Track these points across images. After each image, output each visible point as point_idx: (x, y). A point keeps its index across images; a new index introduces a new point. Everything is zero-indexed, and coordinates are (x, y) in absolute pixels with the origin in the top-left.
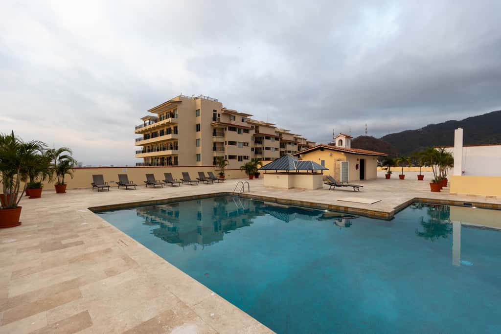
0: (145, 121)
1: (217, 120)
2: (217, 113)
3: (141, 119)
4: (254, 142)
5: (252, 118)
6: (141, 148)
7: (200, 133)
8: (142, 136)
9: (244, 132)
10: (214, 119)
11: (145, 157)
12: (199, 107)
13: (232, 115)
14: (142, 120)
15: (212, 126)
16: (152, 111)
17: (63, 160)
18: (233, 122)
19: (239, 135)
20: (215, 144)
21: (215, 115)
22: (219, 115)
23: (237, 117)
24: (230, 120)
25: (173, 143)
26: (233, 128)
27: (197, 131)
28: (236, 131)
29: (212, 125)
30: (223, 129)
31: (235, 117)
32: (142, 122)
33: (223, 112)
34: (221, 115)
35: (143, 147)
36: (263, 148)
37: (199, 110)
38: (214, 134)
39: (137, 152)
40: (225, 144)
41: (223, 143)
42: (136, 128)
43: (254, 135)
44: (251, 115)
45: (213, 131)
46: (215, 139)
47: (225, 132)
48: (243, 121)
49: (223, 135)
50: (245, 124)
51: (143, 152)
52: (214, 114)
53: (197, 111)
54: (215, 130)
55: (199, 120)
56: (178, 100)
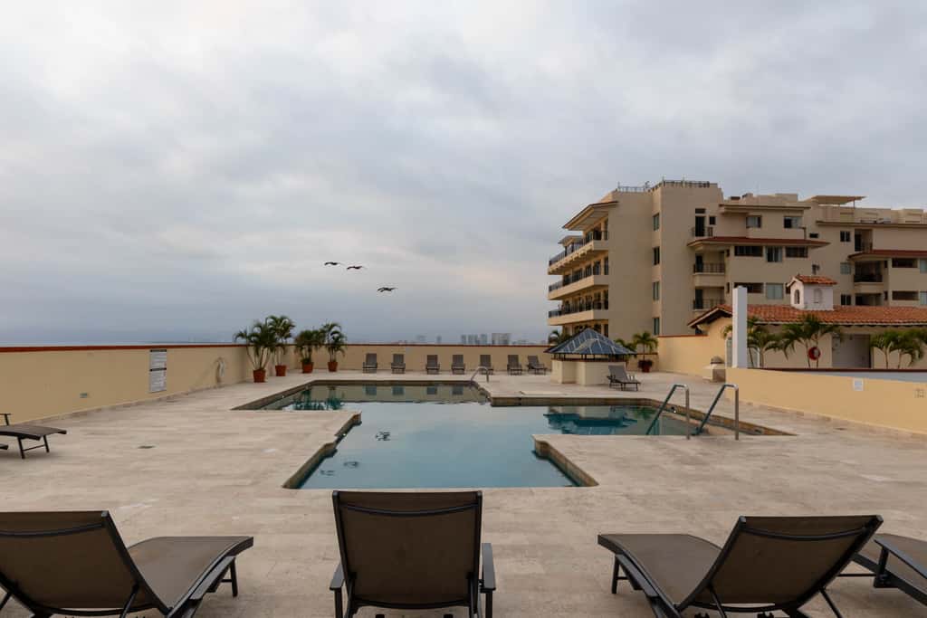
0: (566, 248)
1: (706, 233)
2: (707, 216)
3: (560, 243)
4: (849, 278)
5: (859, 204)
6: (557, 305)
7: (659, 267)
8: (559, 278)
9: (788, 255)
10: (699, 230)
11: (563, 325)
12: (658, 209)
13: (751, 214)
14: (561, 245)
15: (693, 248)
16: (571, 225)
17: (336, 335)
18: (754, 233)
19: (774, 265)
20: (699, 292)
21: (700, 221)
22: (712, 220)
23: (767, 218)
24: (748, 227)
25: (602, 294)
26: (749, 249)
27: (655, 264)
28: (761, 255)
29: (690, 246)
30: (722, 252)
31: (759, 219)
32: (562, 249)
33: (723, 210)
34: (717, 221)
35: (561, 302)
36: (886, 293)
37: (658, 214)
38: (699, 266)
39: (551, 314)
40: (726, 290)
41: (723, 288)
42: (551, 263)
43: (850, 257)
44: (859, 198)
45: (694, 262)
46: (700, 281)
47: (726, 260)
48: (788, 224)
49: (722, 268)
50: (795, 234)
51: (560, 313)
52: (697, 218)
53: (655, 216)
54: (699, 259)
55: (658, 238)
56: (610, 199)
